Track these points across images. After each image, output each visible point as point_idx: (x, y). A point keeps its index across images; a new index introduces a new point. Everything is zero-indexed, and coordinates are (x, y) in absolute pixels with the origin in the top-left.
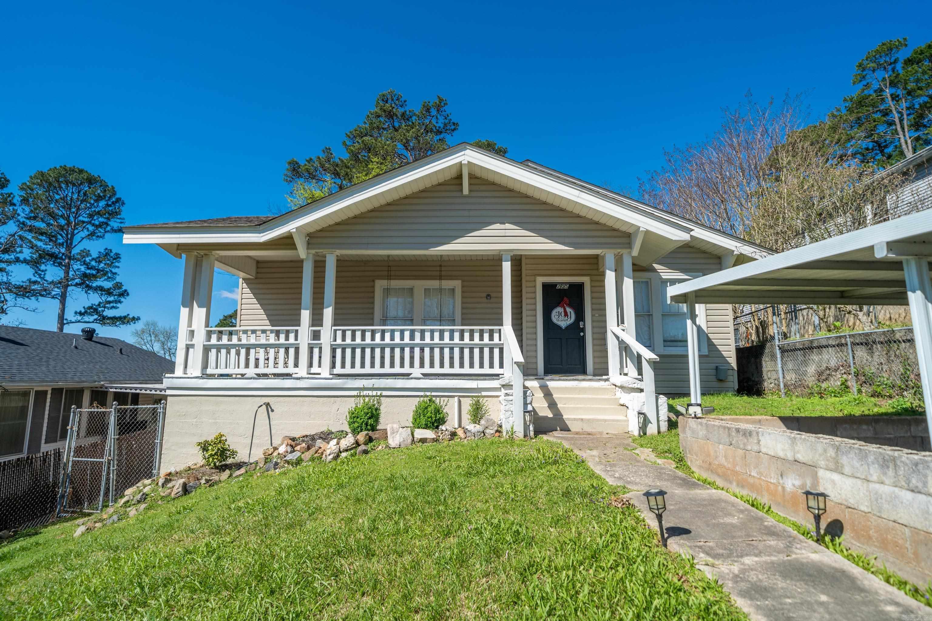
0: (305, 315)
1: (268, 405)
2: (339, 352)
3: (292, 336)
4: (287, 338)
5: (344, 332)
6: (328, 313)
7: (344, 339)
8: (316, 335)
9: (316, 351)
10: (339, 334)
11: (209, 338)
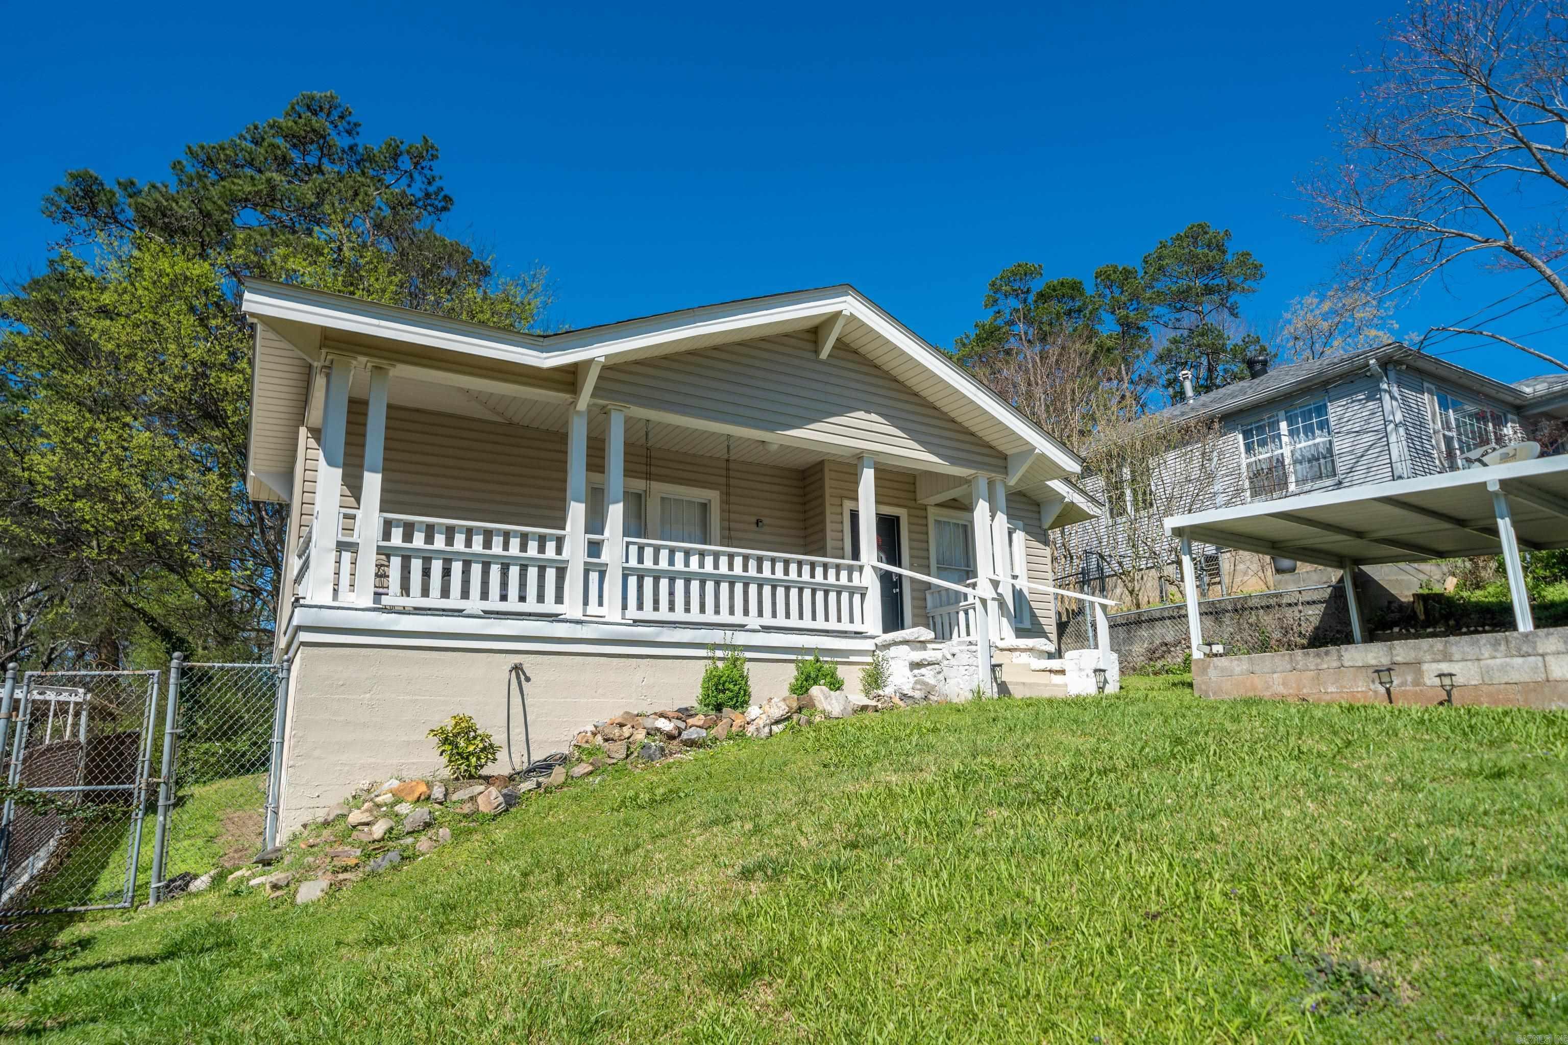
0: (577, 512)
1: (517, 668)
2: (633, 581)
3: (551, 546)
4: (542, 549)
5: (641, 549)
6: (616, 513)
7: (641, 560)
8: (594, 548)
9: (594, 577)
10: (633, 550)
11: (387, 536)
